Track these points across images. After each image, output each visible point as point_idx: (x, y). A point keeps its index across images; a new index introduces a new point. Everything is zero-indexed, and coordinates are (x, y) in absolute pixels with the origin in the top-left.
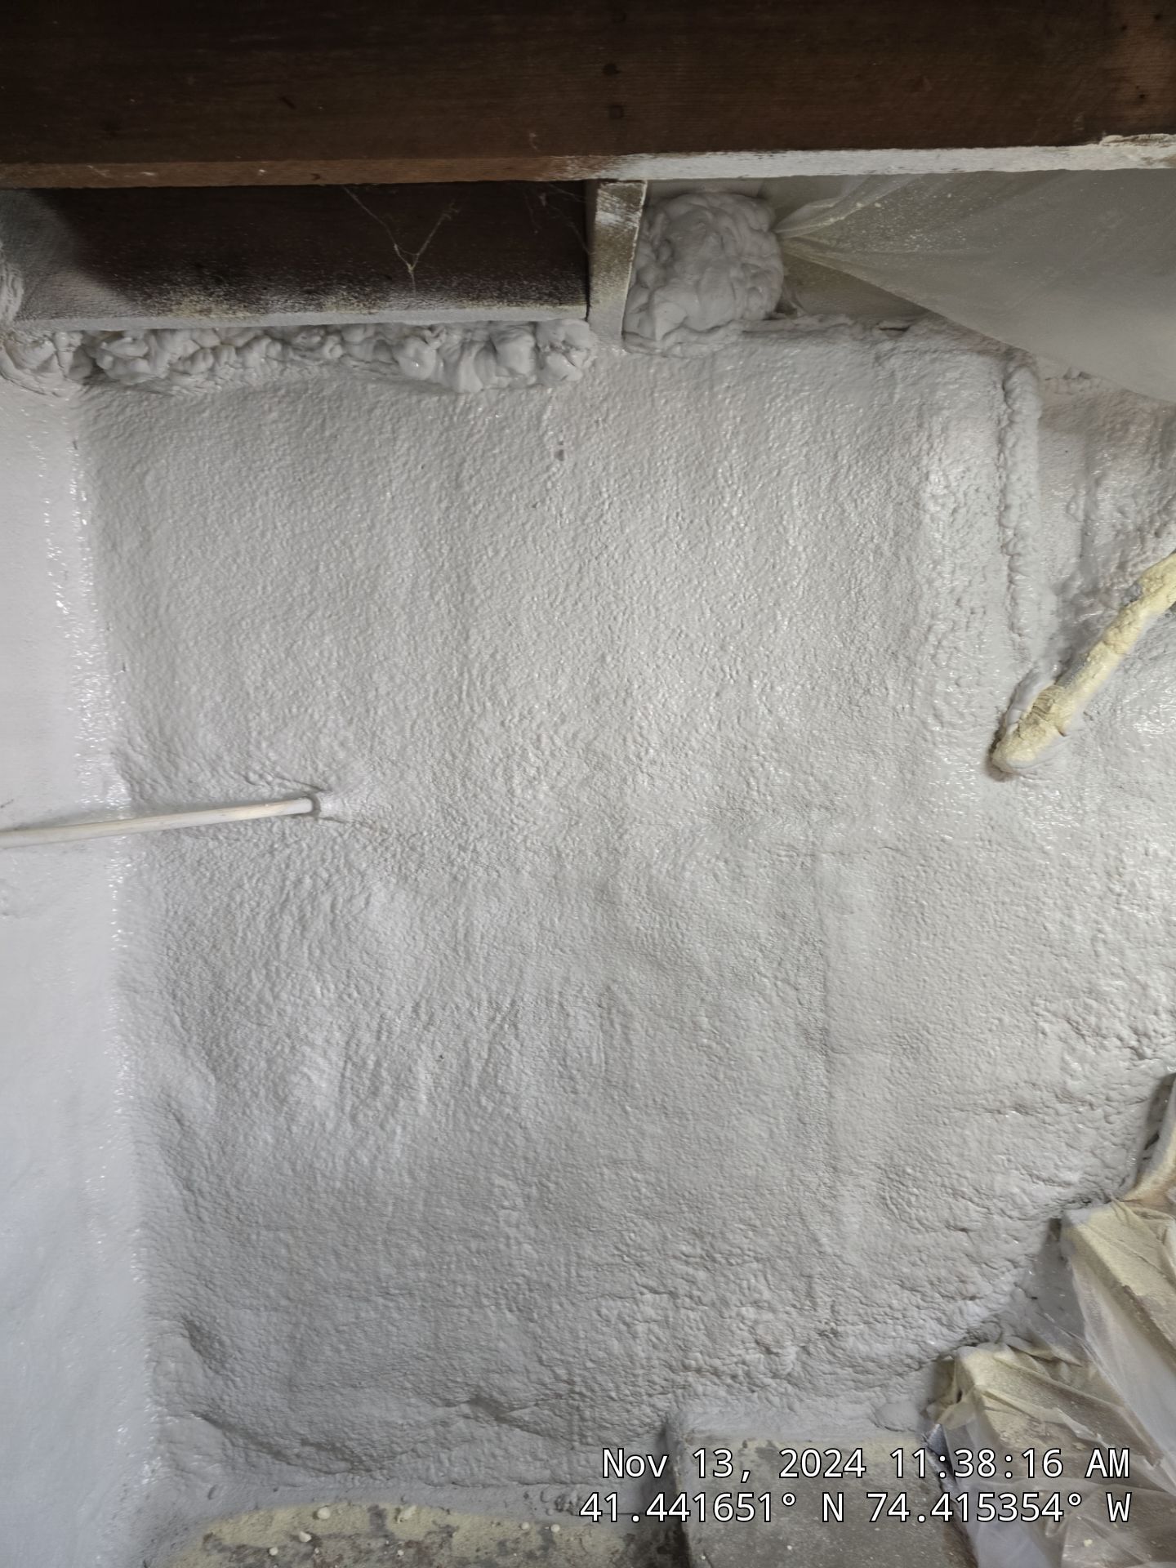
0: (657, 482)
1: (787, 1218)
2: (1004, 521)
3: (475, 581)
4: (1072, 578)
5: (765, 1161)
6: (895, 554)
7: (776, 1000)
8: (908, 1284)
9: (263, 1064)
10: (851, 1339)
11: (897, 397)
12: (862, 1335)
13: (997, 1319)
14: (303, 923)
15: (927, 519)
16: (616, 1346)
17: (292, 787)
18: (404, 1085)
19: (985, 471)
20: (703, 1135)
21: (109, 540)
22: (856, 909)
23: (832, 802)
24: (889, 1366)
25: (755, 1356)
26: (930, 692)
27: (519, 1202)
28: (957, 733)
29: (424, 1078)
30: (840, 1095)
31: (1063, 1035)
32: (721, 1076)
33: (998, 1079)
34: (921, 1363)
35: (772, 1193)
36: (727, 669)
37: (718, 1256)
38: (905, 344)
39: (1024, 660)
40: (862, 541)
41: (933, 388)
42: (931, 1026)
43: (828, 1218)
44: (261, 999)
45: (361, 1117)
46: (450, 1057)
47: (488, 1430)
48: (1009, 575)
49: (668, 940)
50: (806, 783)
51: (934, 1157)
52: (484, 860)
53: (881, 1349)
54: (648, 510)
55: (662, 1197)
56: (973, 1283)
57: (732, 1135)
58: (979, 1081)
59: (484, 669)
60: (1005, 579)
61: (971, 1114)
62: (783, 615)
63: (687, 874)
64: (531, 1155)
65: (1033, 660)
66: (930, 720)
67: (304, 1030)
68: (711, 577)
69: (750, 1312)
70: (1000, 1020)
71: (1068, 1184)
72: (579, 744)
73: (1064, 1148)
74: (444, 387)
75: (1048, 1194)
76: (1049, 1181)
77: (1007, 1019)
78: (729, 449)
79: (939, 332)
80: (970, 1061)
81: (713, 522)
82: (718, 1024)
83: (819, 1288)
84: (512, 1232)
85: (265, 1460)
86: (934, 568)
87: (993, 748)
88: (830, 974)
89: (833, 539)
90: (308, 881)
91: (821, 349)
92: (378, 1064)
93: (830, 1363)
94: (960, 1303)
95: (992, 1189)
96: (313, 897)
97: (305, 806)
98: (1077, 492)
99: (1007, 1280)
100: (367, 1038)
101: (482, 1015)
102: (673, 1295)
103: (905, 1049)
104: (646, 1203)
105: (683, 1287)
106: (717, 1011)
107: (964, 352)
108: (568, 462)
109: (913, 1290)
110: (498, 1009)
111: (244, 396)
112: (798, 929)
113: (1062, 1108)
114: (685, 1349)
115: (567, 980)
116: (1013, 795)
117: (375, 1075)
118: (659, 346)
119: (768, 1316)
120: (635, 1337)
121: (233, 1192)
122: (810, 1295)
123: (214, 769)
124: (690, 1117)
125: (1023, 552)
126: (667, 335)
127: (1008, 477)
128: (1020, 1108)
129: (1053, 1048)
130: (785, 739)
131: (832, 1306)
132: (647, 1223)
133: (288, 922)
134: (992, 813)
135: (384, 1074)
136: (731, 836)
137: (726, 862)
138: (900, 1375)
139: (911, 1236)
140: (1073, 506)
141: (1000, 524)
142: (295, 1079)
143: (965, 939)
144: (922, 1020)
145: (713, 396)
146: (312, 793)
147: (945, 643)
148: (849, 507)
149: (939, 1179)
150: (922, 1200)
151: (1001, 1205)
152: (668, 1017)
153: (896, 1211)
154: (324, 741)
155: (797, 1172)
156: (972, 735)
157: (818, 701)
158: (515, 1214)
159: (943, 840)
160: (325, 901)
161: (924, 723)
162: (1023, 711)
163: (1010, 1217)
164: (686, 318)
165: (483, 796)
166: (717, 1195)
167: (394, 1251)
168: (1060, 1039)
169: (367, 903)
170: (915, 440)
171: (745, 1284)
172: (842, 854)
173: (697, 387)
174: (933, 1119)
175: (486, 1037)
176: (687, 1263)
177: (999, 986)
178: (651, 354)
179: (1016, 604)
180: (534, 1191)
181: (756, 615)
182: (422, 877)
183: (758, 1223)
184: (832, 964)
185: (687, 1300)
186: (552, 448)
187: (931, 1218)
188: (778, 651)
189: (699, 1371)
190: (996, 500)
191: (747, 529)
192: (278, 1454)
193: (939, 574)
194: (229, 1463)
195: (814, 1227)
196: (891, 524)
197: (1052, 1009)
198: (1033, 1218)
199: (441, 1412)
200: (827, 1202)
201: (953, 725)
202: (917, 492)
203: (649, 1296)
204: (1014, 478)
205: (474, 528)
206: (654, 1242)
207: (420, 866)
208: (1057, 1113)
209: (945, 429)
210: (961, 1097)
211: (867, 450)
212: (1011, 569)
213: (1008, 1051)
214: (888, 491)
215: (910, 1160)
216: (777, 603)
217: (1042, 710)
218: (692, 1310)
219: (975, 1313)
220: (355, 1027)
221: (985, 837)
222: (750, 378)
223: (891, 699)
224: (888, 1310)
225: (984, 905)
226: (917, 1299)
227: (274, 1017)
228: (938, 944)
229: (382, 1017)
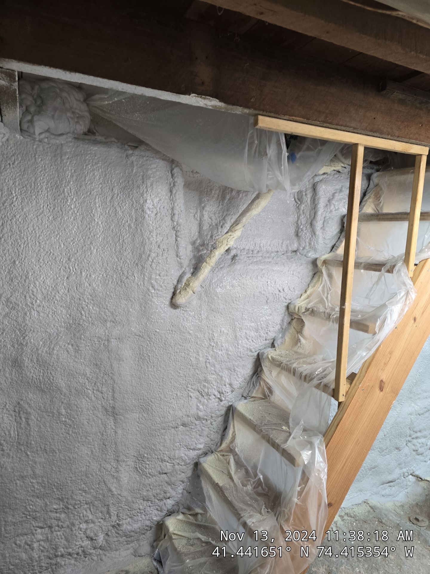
0: (38, 192)
1: (99, 484)
2: (173, 219)
4: (197, 240)
5: (90, 463)
6: (136, 228)
7: (93, 398)
8: (146, 499)
10: (125, 526)
11: (134, 171)
12: (129, 523)
13: (177, 504)
15: (147, 216)
19: (166, 201)
20: (63, 458)
22: (124, 359)
23: (115, 319)
24: (139, 532)
26: (150, 278)
28: (160, 293)
30: (120, 432)
31: (197, 397)
32: (71, 432)
33: (176, 416)
34: (151, 527)
35: (92, 476)
36: (71, 268)
37: (70, 506)
38: (137, 152)
39: (182, 267)
40: (123, 222)
41: (147, 170)
42: (153, 400)
43: (115, 480)
48: (176, 238)
49: (46, 380)
50: (105, 312)
51: (154, 448)
53: (136, 526)
55: (44, 487)
56: (169, 492)
57: (75, 456)
58: (170, 418)
60: (174, 239)
61: (167, 430)
62: (94, 248)
65: (185, 267)
66: (151, 288)
68: (63, 231)
70: (176, 394)
71: (200, 449)
73: (198, 436)
75: (193, 454)
76: (194, 449)
77: (179, 394)
78: (69, 182)
79: (148, 150)
80: (166, 411)
81: (63, 210)
82: (69, 411)
83: (112, 509)
86: (150, 234)
87: (172, 298)
88: (115, 385)
89: (112, 220)
91: (105, 149)
93: (117, 537)
94: (165, 501)
95: (175, 456)
98: (197, 210)
99: (180, 488)
103: (144, 410)
104: (37, 491)
106: (69, 406)
107: (157, 159)
109: (147, 500)
112: (103, 369)
113: (197, 422)
116: (179, 314)
118: (38, 138)
122: (108, 513)
124: (57, 451)
125: (180, 230)
126: (40, 134)
127: (174, 204)
128: (184, 425)
129: (194, 401)
130: (96, 296)
131: (117, 515)
132: (38, 500)
134: (173, 321)
136: (74, 335)
137: (72, 345)
138: (144, 534)
139: (147, 480)
140: (196, 216)
141: (172, 220)
143: (164, 367)
144: (150, 398)
147: (154, 261)
148: (118, 209)
149: (156, 456)
150: (150, 465)
151: (178, 461)
152: (47, 412)
153: (141, 472)
155: (102, 465)
156: (165, 293)
157: (109, 281)
159: (156, 331)
161: (148, 289)
162: (182, 285)
163: (181, 465)
164: (49, 128)
166: (69, 482)
168: (196, 398)
170: (141, 188)
171: (81, 515)
172: (119, 339)
173: (55, 156)
174: (154, 434)
176: (56, 512)
177: (176, 382)
179: (178, 248)
181: (83, 247)
183: (87, 489)
184: (116, 381)
185: (57, 528)
187: (154, 472)
188: (92, 262)
190: (170, 212)
191: (78, 214)
193: (152, 236)
195: (110, 485)
196: (134, 217)
197: (193, 388)
198: (189, 464)
200: (115, 474)
201: (159, 290)
202: (143, 206)
204: (176, 204)
206: (41, 507)
208: (196, 425)
209: (152, 185)
210: (164, 425)
211: (124, 189)
212: (176, 236)
213: (179, 405)
214: (132, 205)
215: (146, 452)
216: (91, 243)
217: (187, 285)
218: (59, 531)
219: (170, 503)
221: (170, 329)
222: (77, 155)
223: (136, 280)
224: (138, 510)
225: (170, 354)
226: (149, 503)
228: (155, 369)
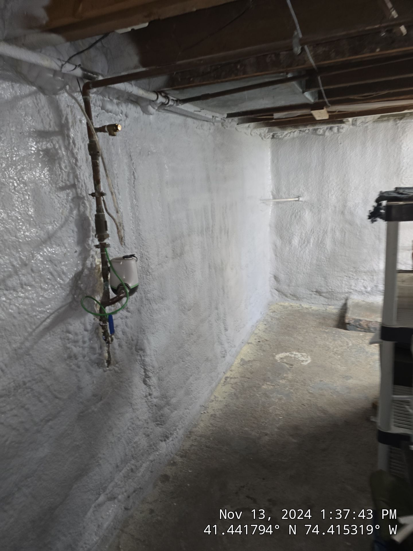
3: (325, 164)
9: (288, 238)
14: (295, 217)
16: (340, 284)
17: (295, 196)
18: (309, 242)
21: (273, 161)
25: (363, 288)
27: (326, 261)
29: (312, 241)
44: (289, 228)
45: (302, 247)
46: (316, 238)
47: (318, 297)
52: (324, 207)
54: (355, 151)
59: (326, 178)
63: (357, 210)
64: (328, 254)
67: (294, 233)
69: (362, 281)
72: (340, 189)
74: (323, 135)
84: (324, 265)
85: (284, 297)
90: (297, 211)
92: (305, 239)
96: (297, 213)
97: (297, 199)
100: (304, 235)
101: (322, 231)
102: (350, 277)
105: (351, 276)
108: (342, 145)
110: (324, 231)
111: (293, 138)
114: (351, 286)
115: (335, 227)
117: (304, 240)
119: (366, 282)
120: (343, 283)
121: (283, 257)
123: (285, 194)
133: (293, 216)
135: (306, 240)
142: (293, 240)
145: (367, 132)
146: (298, 197)
154: (301, 189)
158: (324, 263)
160: (299, 213)
165: (324, 197)
167: (306, 267)
169: (305, 214)
175: (322, 235)
178: (357, 126)
180: (328, 260)
182: (314, 210)
186: (339, 143)
189: (353, 290)
192: (286, 296)
194: (279, 296)
199: (311, 293)
203: (345, 277)
205: (326, 156)
207: (314, 208)
220: (302, 233)
227: (290, 231)
229: (306, 232)
